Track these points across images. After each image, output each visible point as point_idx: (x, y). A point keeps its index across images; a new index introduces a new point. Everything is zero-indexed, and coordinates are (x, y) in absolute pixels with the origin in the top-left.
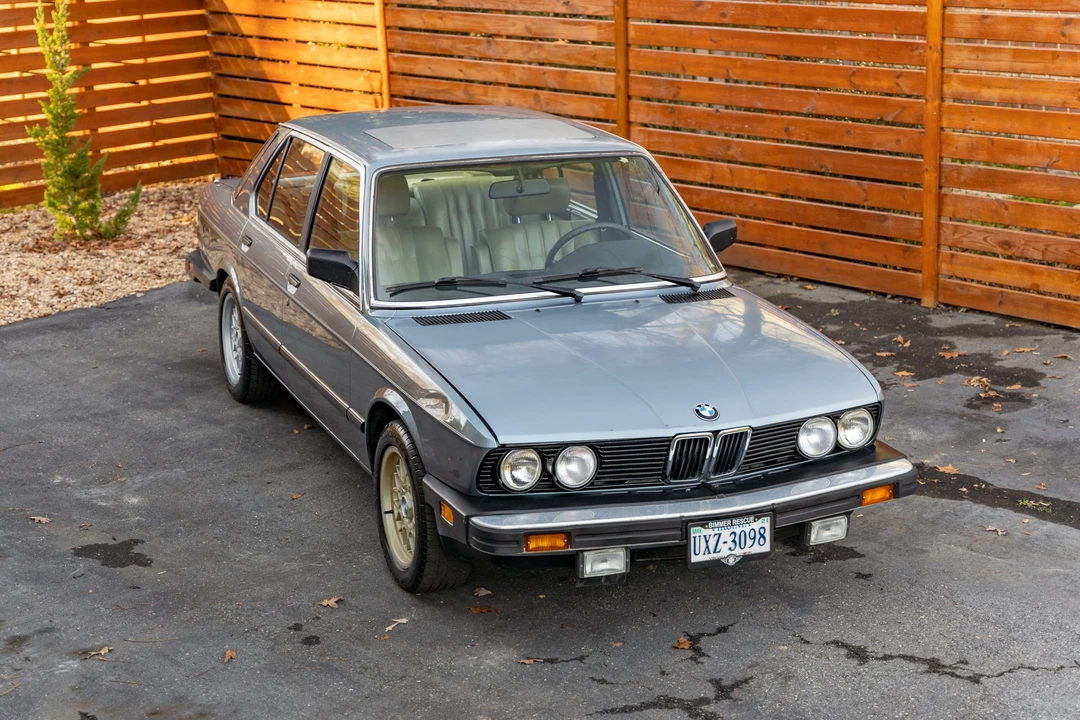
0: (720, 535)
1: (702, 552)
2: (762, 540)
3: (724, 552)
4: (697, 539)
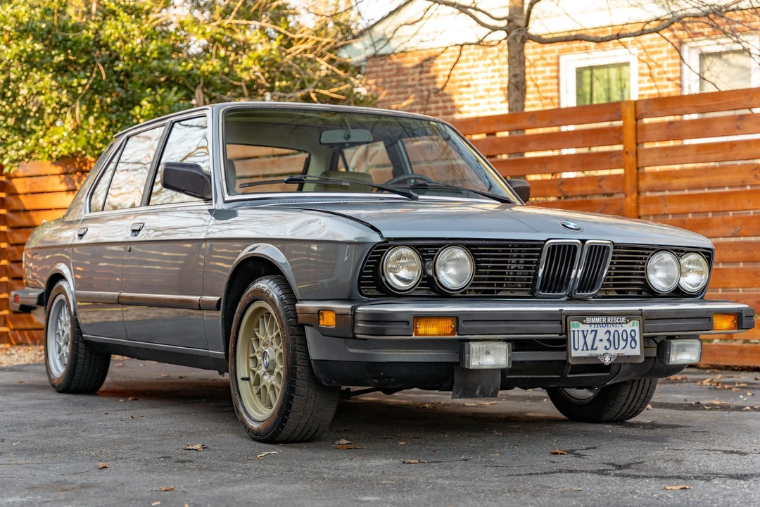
0: (596, 331)
1: (581, 348)
2: (633, 345)
3: (601, 351)
4: (576, 333)
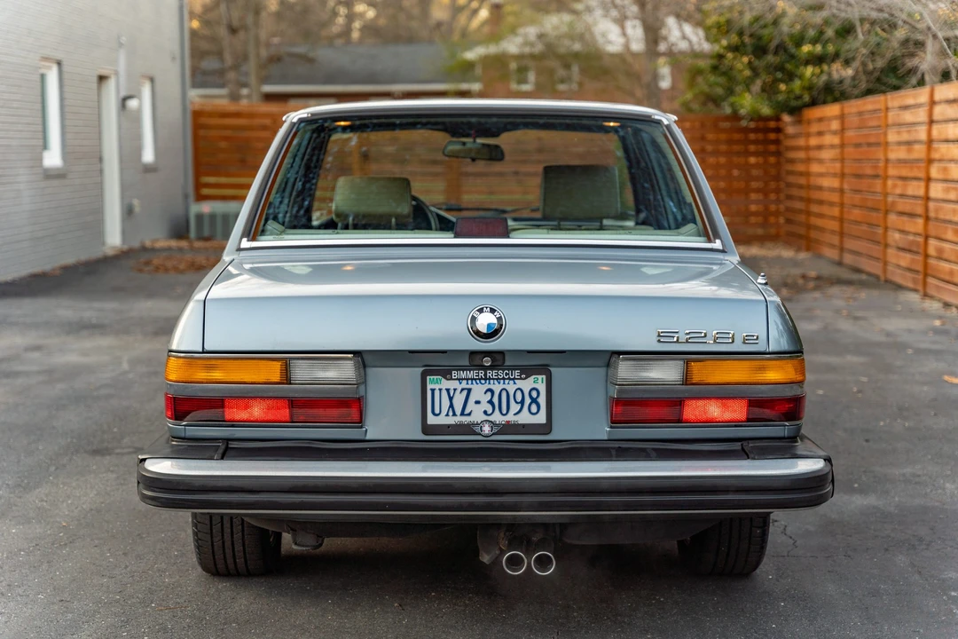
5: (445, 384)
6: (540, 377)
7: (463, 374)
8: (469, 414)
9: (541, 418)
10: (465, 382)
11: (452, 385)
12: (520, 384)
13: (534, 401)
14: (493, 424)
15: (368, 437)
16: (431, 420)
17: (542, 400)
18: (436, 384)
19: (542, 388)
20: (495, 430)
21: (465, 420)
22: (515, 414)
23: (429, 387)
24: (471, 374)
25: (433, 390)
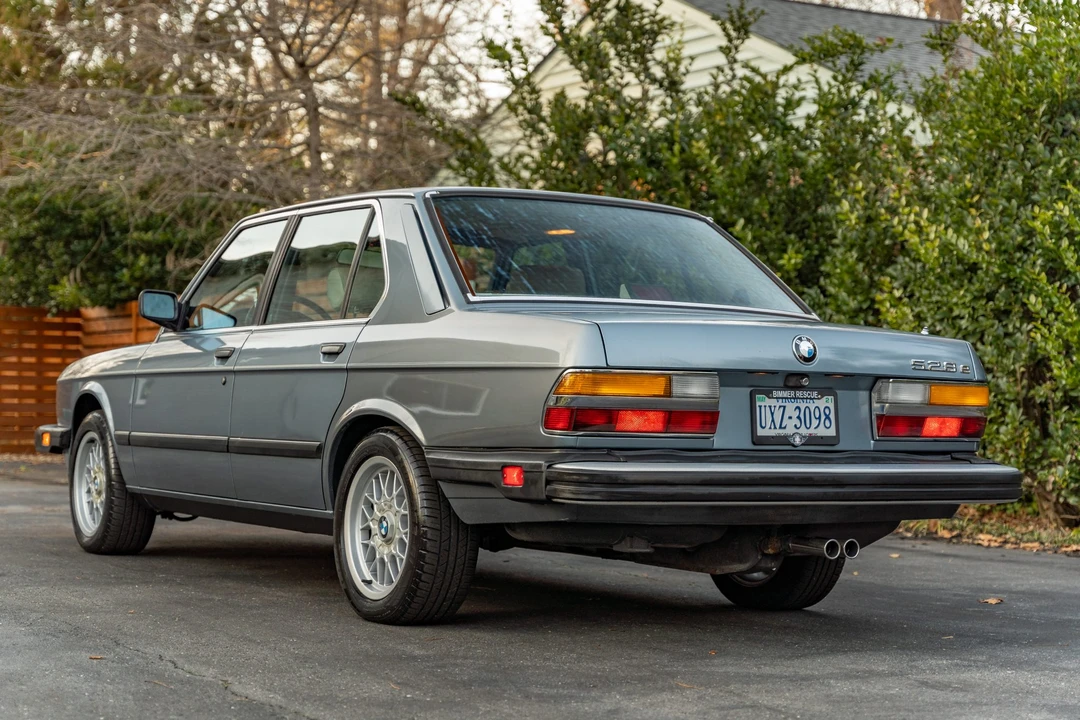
5: (769, 402)
6: (830, 397)
7: (781, 394)
8: (785, 428)
9: (832, 432)
10: (780, 400)
11: (773, 402)
12: (817, 403)
13: (827, 417)
14: (802, 437)
15: (715, 447)
16: (760, 432)
17: (832, 417)
18: (762, 401)
19: (832, 406)
20: (803, 441)
21: (782, 432)
22: (816, 428)
23: (758, 404)
24: (785, 394)
25: (760, 407)
